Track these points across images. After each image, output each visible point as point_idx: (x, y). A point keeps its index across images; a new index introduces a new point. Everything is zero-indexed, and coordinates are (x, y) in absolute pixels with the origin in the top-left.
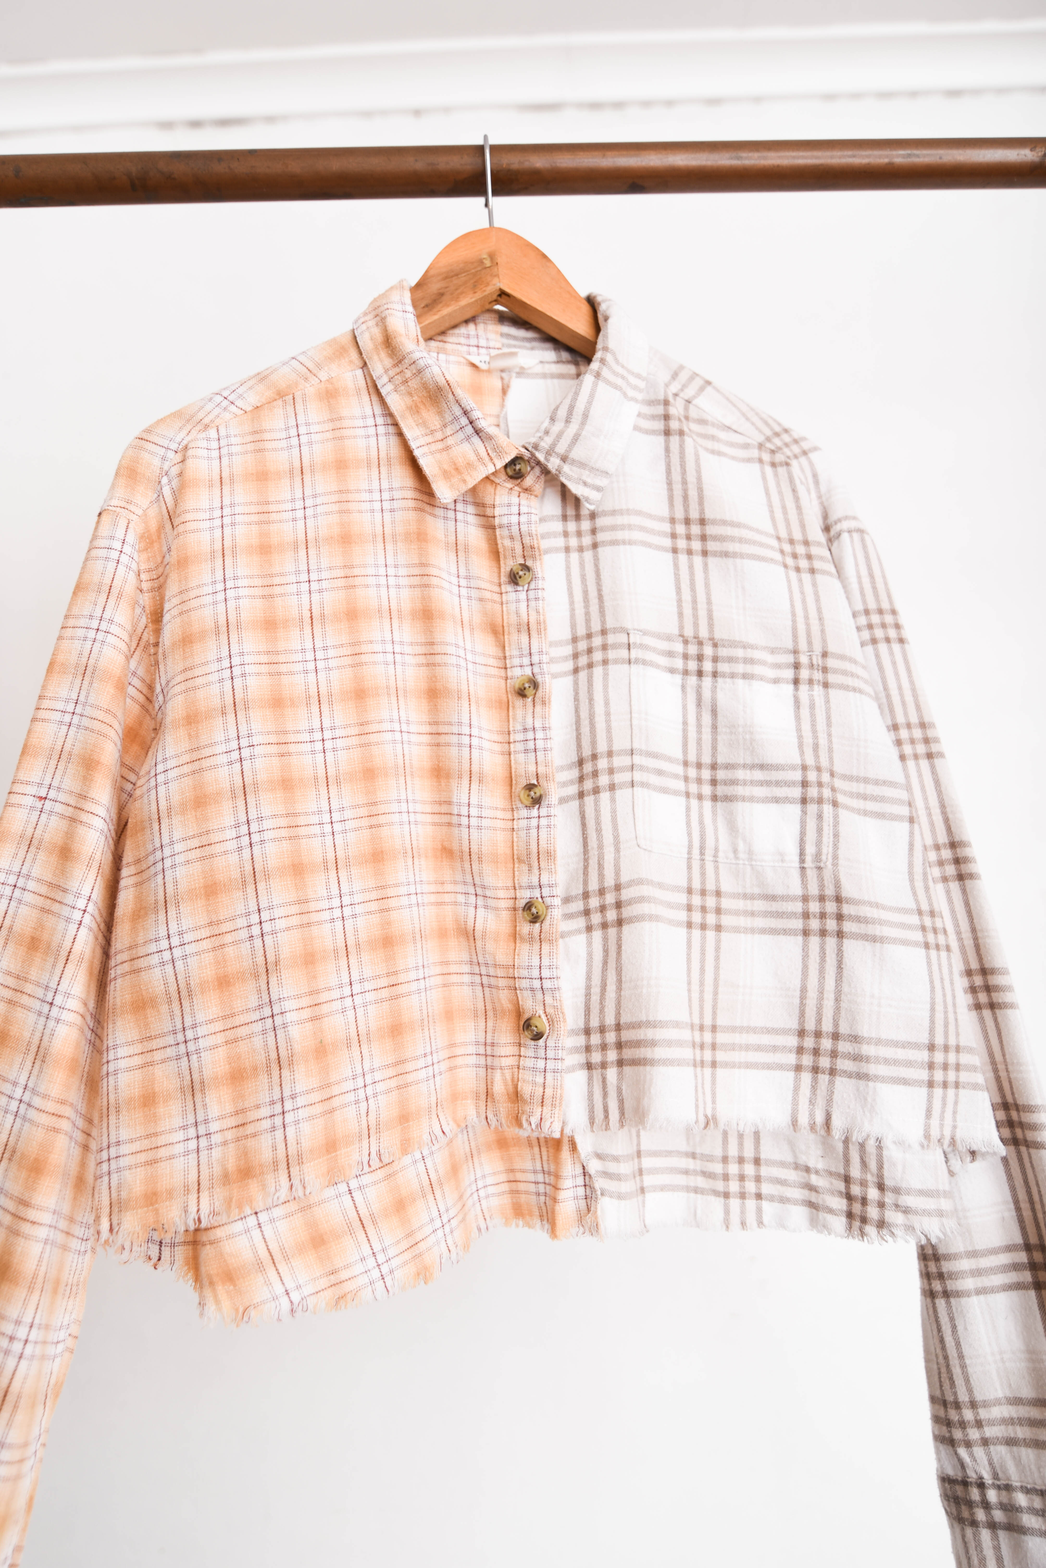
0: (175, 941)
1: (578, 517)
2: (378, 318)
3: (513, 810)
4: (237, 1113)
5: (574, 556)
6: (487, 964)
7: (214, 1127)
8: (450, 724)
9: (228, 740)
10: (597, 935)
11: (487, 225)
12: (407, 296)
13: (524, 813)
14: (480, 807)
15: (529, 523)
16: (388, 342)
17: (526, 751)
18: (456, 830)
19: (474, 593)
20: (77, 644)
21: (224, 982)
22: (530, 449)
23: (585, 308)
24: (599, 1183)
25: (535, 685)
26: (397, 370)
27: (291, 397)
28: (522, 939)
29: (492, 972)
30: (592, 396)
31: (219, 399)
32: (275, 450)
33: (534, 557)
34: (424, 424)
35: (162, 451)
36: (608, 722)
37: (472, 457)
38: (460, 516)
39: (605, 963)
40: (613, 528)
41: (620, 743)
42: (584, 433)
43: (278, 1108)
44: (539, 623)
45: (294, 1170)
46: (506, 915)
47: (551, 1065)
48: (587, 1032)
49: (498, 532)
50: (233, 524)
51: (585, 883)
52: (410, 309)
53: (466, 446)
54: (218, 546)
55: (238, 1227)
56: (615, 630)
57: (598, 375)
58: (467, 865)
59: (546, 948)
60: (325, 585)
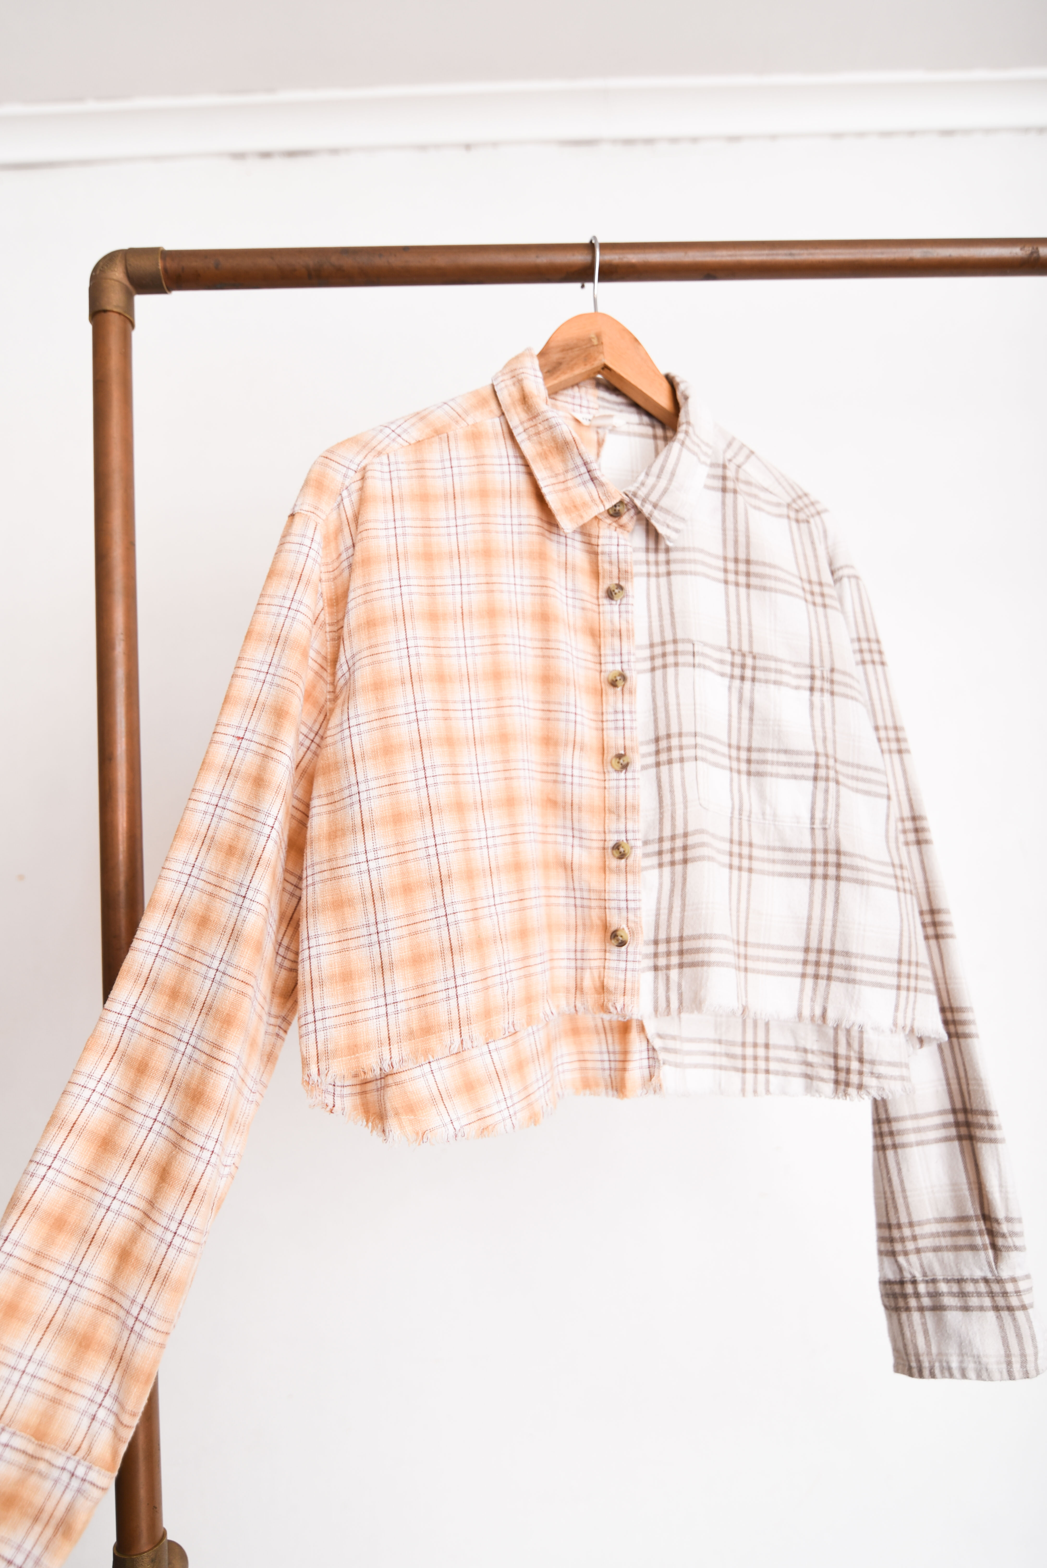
0: (371, 856)
1: (656, 550)
2: (514, 379)
3: (604, 773)
4: (418, 987)
5: (653, 580)
6: (581, 890)
7: (400, 997)
8: (560, 703)
9: (407, 705)
10: (667, 870)
11: (592, 310)
12: (536, 362)
13: (614, 775)
14: (581, 769)
15: (626, 553)
16: (525, 399)
17: (616, 728)
18: (561, 786)
19: (578, 603)
20: (272, 619)
21: (407, 889)
22: (630, 496)
23: (665, 385)
24: (661, 1056)
25: (624, 678)
26: (532, 423)
27: (445, 435)
28: (611, 870)
29: (586, 895)
30: (678, 459)
31: (388, 431)
32: (434, 477)
33: (626, 579)
34: (551, 468)
35: (344, 470)
36: (679, 710)
37: (587, 498)
38: (569, 542)
39: (672, 891)
40: (683, 561)
41: (687, 728)
42: (671, 488)
43: (451, 984)
44: (628, 631)
45: (465, 1029)
46: (597, 853)
47: (630, 965)
48: (656, 942)
49: (600, 557)
50: (404, 534)
51: (661, 830)
52: (540, 374)
53: (582, 489)
54: (393, 551)
55: (417, 1072)
56: (684, 641)
57: (683, 444)
58: (568, 813)
59: (630, 877)
60: (472, 588)
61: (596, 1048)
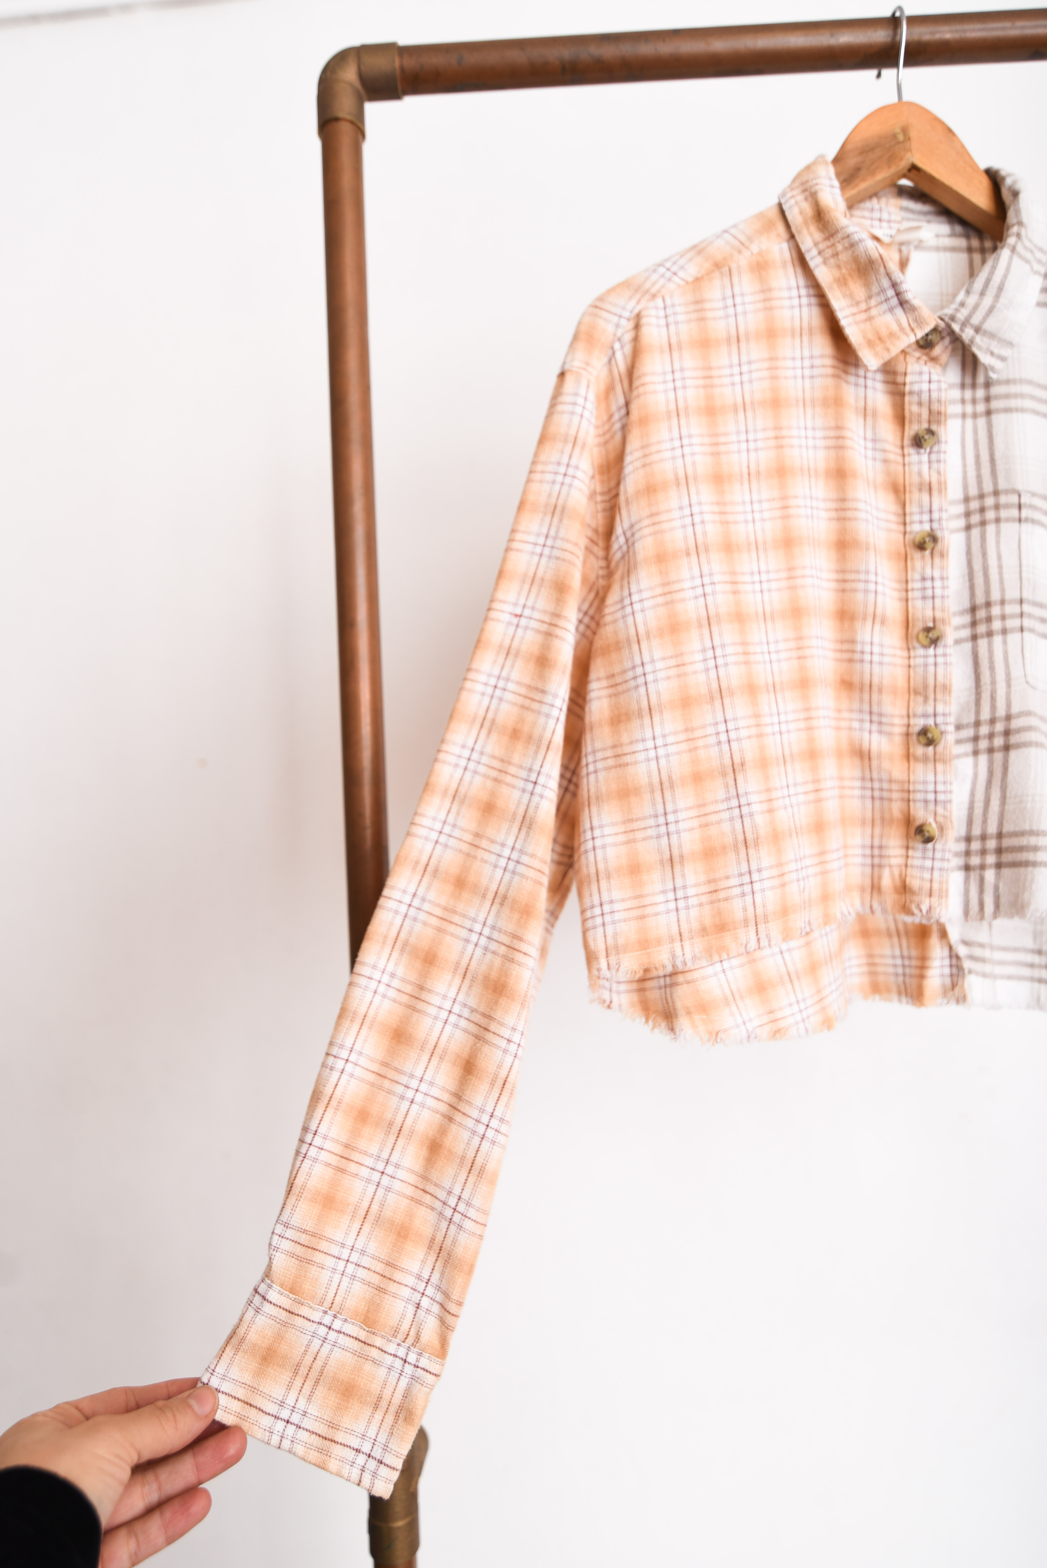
0: (659, 742)
1: (974, 386)
2: (807, 193)
3: (909, 649)
4: (709, 882)
5: (969, 422)
6: (881, 780)
7: (691, 892)
8: (858, 572)
9: (693, 578)
10: (983, 759)
11: (896, 100)
12: (831, 170)
13: (921, 651)
14: (881, 645)
15: (940, 390)
16: (820, 216)
17: (924, 598)
18: (858, 666)
19: (879, 455)
21: (697, 778)
22: (947, 319)
23: (987, 182)
24: (967, 964)
25: (934, 539)
26: (828, 243)
27: (727, 268)
28: (916, 759)
29: (885, 786)
30: (1008, 269)
31: (662, 270)
32: (714, 319)
33: (939, 422)
34: (851, 296)
35: (615, 319)
36: (1001, 574)
37: (895, 327)
38: (870, 383)
39: (989, 783)
40: (1007, 396)
41: (1012, 593)
42: (999, 305)
43: (746, 879)
44: (940, 483)
45: (761, 927)
46: (898, 740)
47: (937, 864)
48: (968, 839)
49: (907, 399)
50: (684, 387)
51: (978, 712)
52: (836, 183)
53: (888, 317)
54: (672, 407)
55: (709, 971)
56: (1007, 492)
57: (1013, 250)
58: (866, 696)
59: (940, 767)
60: (760, 444)
61: (887, 951)
